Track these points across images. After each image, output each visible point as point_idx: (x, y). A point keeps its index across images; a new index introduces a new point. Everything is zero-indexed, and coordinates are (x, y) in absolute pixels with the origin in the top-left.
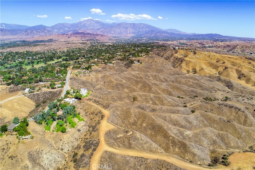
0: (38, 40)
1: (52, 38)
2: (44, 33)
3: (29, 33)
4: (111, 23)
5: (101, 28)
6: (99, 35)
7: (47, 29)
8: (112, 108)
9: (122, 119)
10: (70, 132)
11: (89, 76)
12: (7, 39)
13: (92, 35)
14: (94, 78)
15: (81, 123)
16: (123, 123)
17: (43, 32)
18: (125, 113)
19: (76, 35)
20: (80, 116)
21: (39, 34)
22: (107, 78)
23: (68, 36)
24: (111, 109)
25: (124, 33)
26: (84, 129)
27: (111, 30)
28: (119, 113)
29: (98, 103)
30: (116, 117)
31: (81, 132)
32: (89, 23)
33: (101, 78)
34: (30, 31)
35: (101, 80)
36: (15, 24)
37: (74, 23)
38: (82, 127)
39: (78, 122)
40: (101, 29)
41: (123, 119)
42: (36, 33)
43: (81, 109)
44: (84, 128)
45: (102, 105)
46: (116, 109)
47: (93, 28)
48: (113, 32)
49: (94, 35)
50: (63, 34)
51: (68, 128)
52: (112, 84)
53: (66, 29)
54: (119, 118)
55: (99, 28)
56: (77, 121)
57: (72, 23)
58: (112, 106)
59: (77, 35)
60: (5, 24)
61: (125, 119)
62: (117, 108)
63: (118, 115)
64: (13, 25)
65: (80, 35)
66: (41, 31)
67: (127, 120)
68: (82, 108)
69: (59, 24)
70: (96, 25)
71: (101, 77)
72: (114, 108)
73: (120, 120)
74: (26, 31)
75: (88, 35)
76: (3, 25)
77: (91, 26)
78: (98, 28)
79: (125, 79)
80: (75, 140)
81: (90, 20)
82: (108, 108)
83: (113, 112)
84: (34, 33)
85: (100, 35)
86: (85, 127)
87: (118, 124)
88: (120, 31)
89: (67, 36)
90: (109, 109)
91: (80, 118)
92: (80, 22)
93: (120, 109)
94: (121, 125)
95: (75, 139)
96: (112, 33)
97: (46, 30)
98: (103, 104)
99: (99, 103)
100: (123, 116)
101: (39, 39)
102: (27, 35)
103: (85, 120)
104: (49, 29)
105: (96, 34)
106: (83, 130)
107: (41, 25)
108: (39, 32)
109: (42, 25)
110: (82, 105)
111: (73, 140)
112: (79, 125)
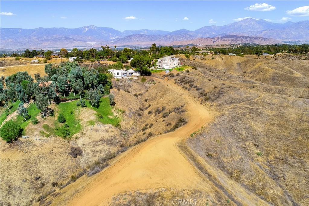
0: (175, 46)
1: (192, 43)
2: (185, 39)
3: (169, 38)
4: (283, 23)
5: (265, 30)
6: (260, 38)
7: (190, 34)
8: (231, 103)
9: (271, 157)
10: (35, 145)
11: (213, 59)
12: (145, 45)
13: (249, 39)
14: (223, 63)
15: (97, 131)
16: (275, 178)
17: (184, 37)
18: (294, 133)
19: (224, 39)
20: (113, 110)
21: (179, 40)
22: (251, 66)
23: (213, 40)
24: (228, 107)
25: (305, 37)
26: (98, 154)
27: (282, 32)
28: (258, 127)
29: (187, 85)
30: (244, 140)
31: (82, 160)
32: (247, 24)
33: (239, 64)
34: (170, 36)
35: (236, 67)
36: (156, 30)
37: (225, 26)
38: (95, 143)
39: (92, 123)
40: (265, 32)
41: (276, 158)
42: (176, 39)
43: (136, 95)
44: (98, 148)
45: (197, 90)
46: (247, 111)
47: (252, 31)
48: (284, 36)
49: (252, 39)
50: (207, 38)
51: (36, 132)
52: (263, 75)
53: (213, 33)
54: (254, 149)
55: (262, 30)
56: (86, 120)
57: (222, 26)
58: (232, 96)
59: (226, 39)
60: (147, 30)
61: (291, 160)
62: (256, 106)
63: (255, 137)
64: (154, 31)
65: (230, 39)
66: (182, 36)
67: (298, 171)
68: (141, 95)
69: (205, 27)
70: (257, 27)
71: (238, 62)
72: (239, 105)
73: (260, 159)
74: (166, 36)
75: (243, 38)
76: (145, 32)
77: (250, 28)
78: (259, 30)
79: (303, 71)
80: (26, 185)
81: (249, 19)
82: (213, 101)
83: (232, 118)
84: (173, 39)
85: (262, 39)
86: (107, 147)
87: (242, 172)
88: (297, 33)
89: (211, 40)
90: (219, 105)
91: (112, 114)
92: (234, 23)
93: (269, 112)
94: (259, 185)
95: (37, 179)
96: (283, 38)
97: (188, 35)
98: (201, 89)
99: (191, 86)
100: (278, 144)
101: (177, 44)
102: (165, 41)
103: (123, 124)
104: (191, 34)
105: (255, 37)
106: (90, 155)
107: (183, 29)
108: (179, 37)
109: (185, 29)
110: (146, 87)
111: (18, 183)
112: (88, 133)
